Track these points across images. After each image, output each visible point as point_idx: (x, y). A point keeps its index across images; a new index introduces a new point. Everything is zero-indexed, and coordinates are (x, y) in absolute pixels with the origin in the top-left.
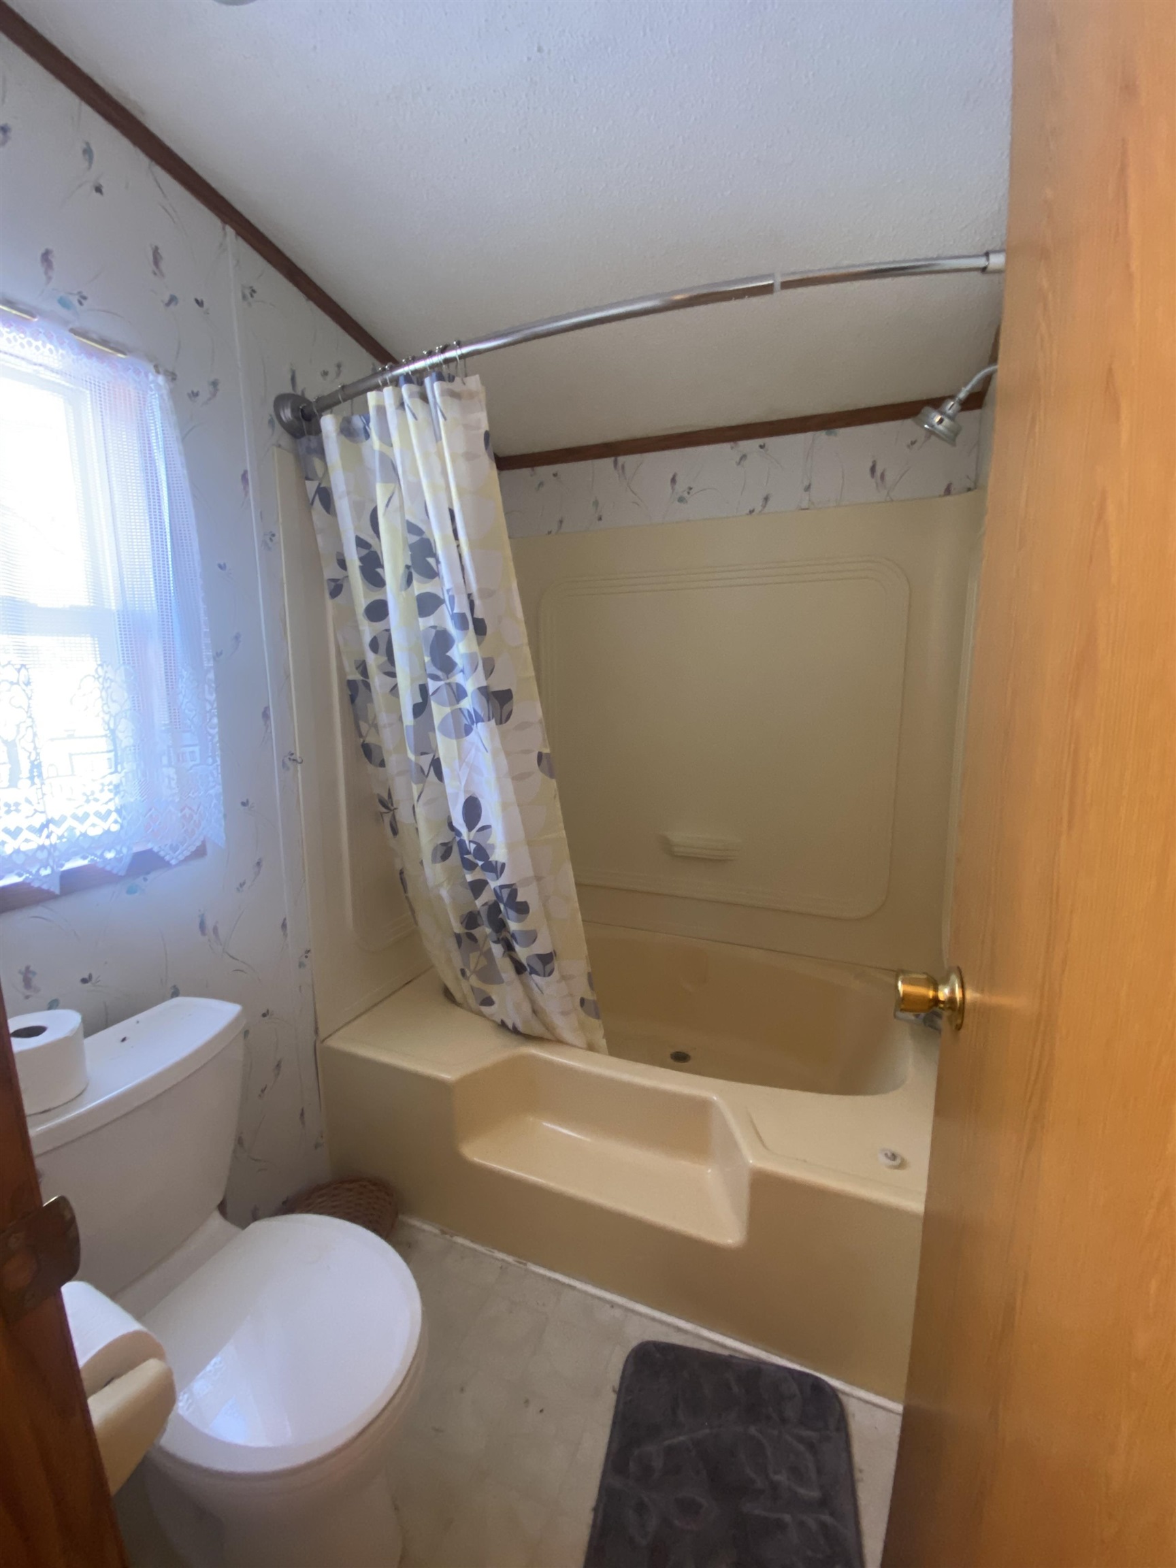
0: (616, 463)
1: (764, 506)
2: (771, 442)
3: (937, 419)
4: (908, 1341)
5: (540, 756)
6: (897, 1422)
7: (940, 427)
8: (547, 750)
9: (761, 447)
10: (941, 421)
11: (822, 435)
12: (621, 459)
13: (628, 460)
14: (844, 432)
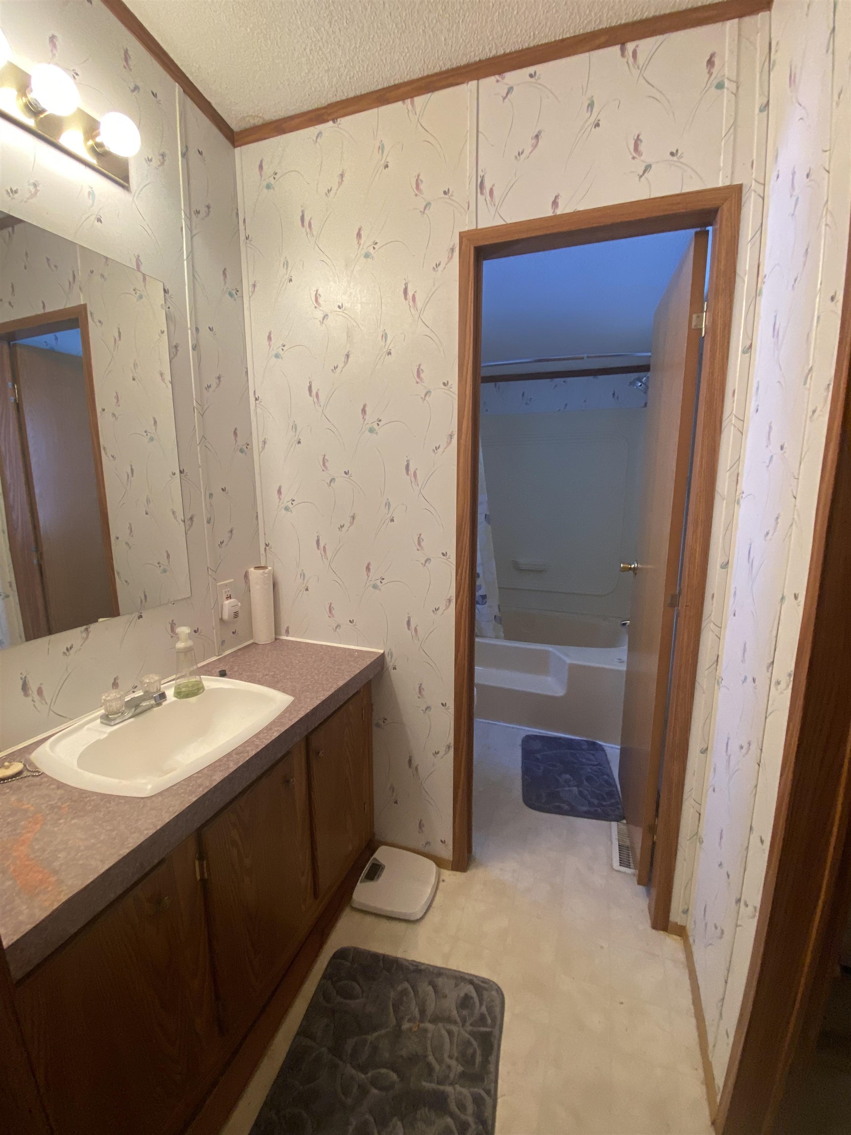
0: (495, 385)
1: (565, 408)
2: (569, 380)
3: (640, 384)
4: (622, 709)
5: (486, 515)
6: (618, 752)
7: (640, 388)
8: (487, 514)
9: (564, 382)
10: (641, 385)
11: (591, 378)
12: (498, 384)
13: (502, 384)
14: (601, 378)
